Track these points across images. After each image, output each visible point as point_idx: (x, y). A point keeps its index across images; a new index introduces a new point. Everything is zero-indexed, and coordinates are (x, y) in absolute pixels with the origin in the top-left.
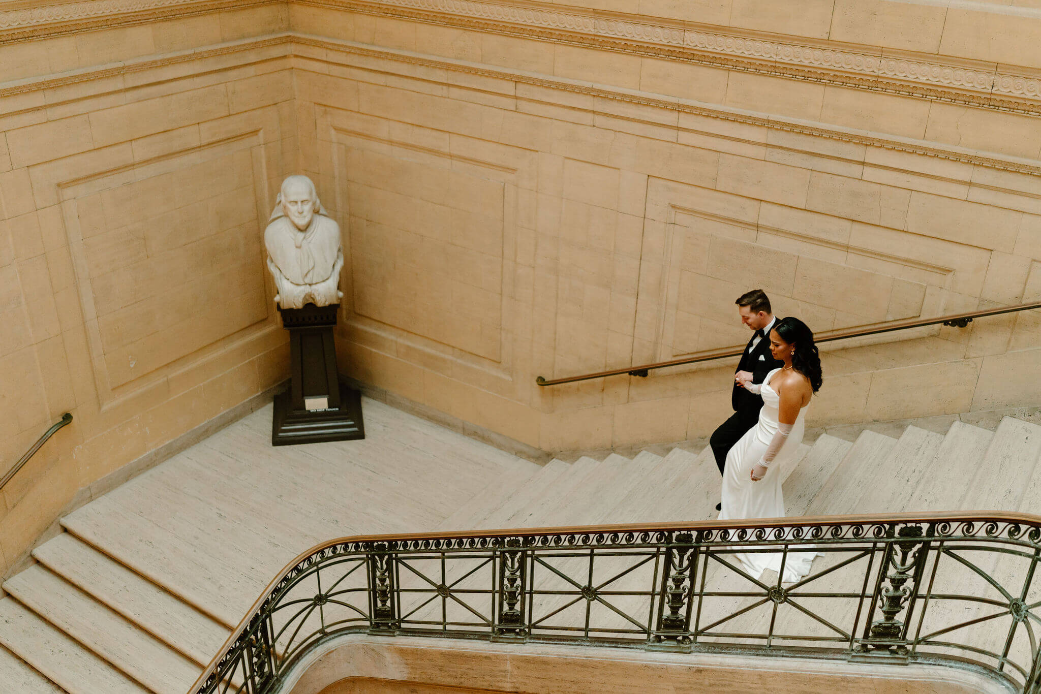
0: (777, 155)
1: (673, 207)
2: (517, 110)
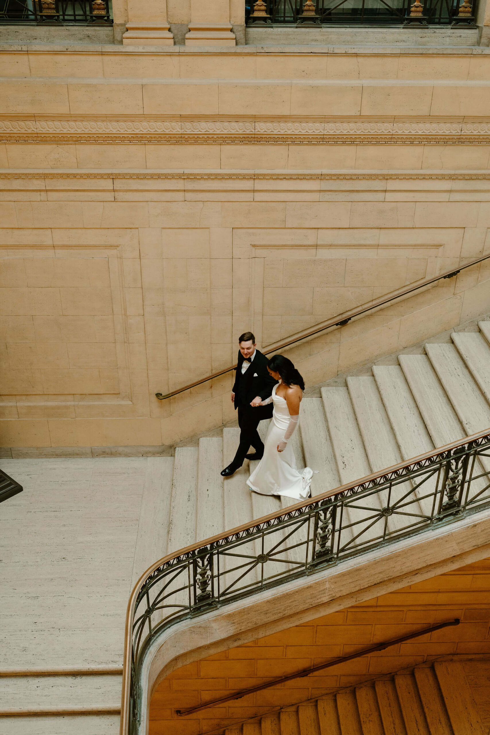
0: (327, 197)
1: (254, 246)
2: (115, 200)
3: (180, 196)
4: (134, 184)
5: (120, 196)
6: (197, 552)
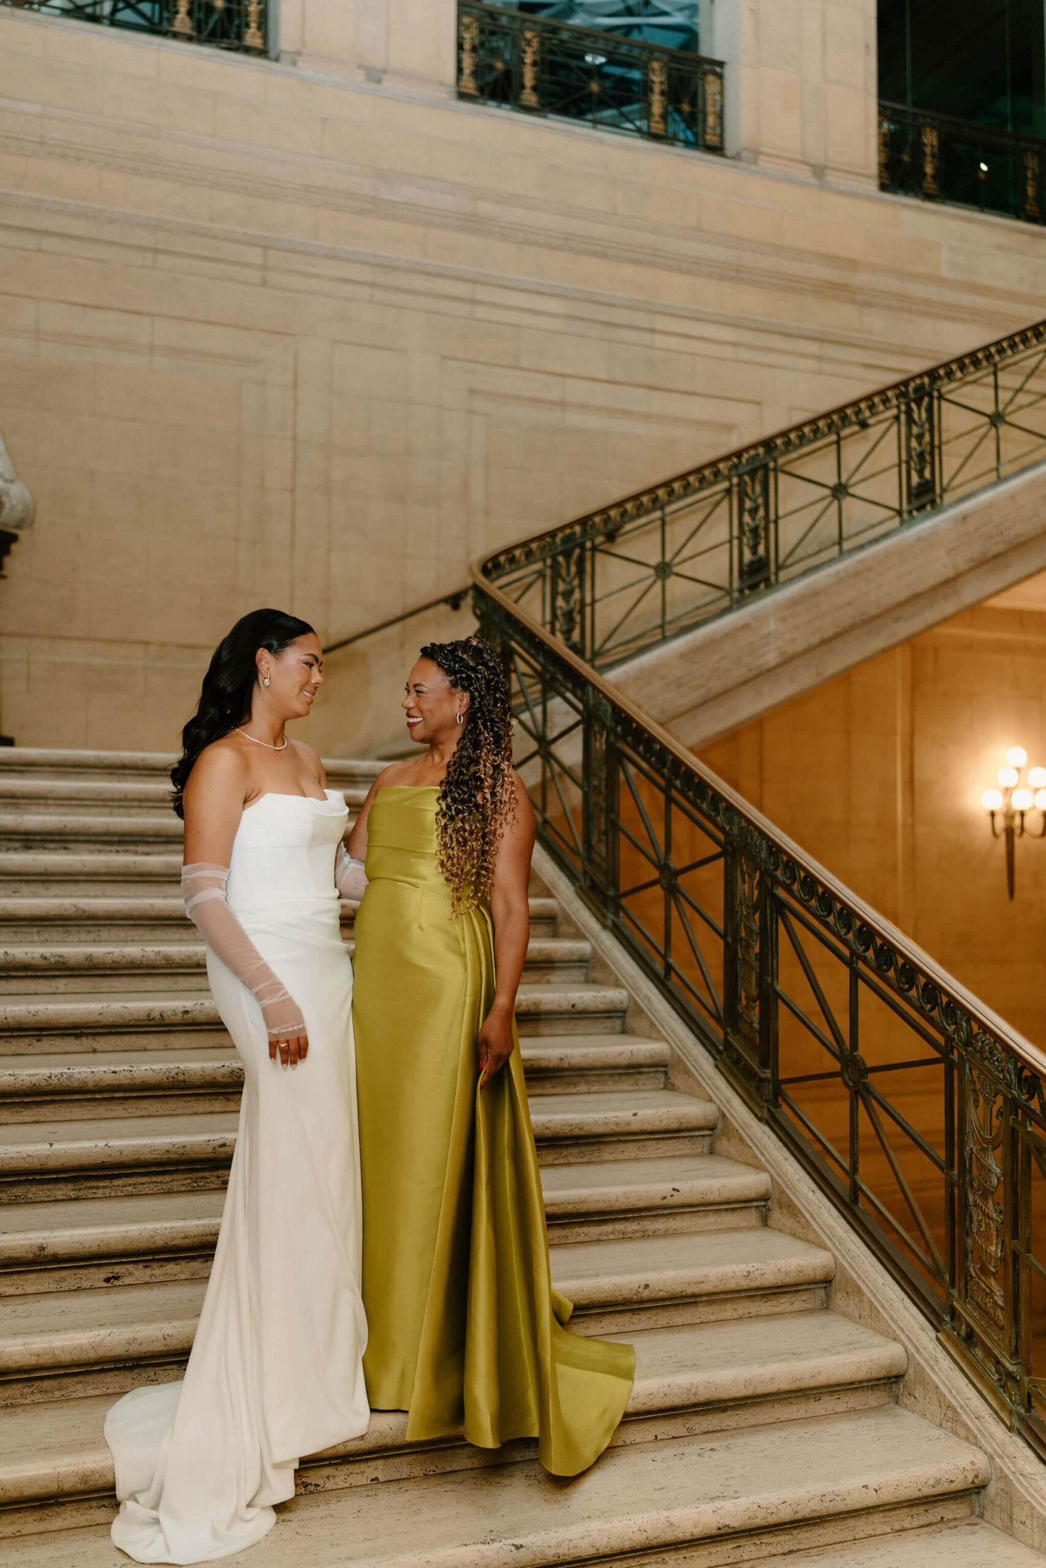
0: (579, 327)
1: (472, 392)
2: (264, 284)
3: (365, 292)
4: (297, 262)
5: (274, 278)
6: (558, 540)
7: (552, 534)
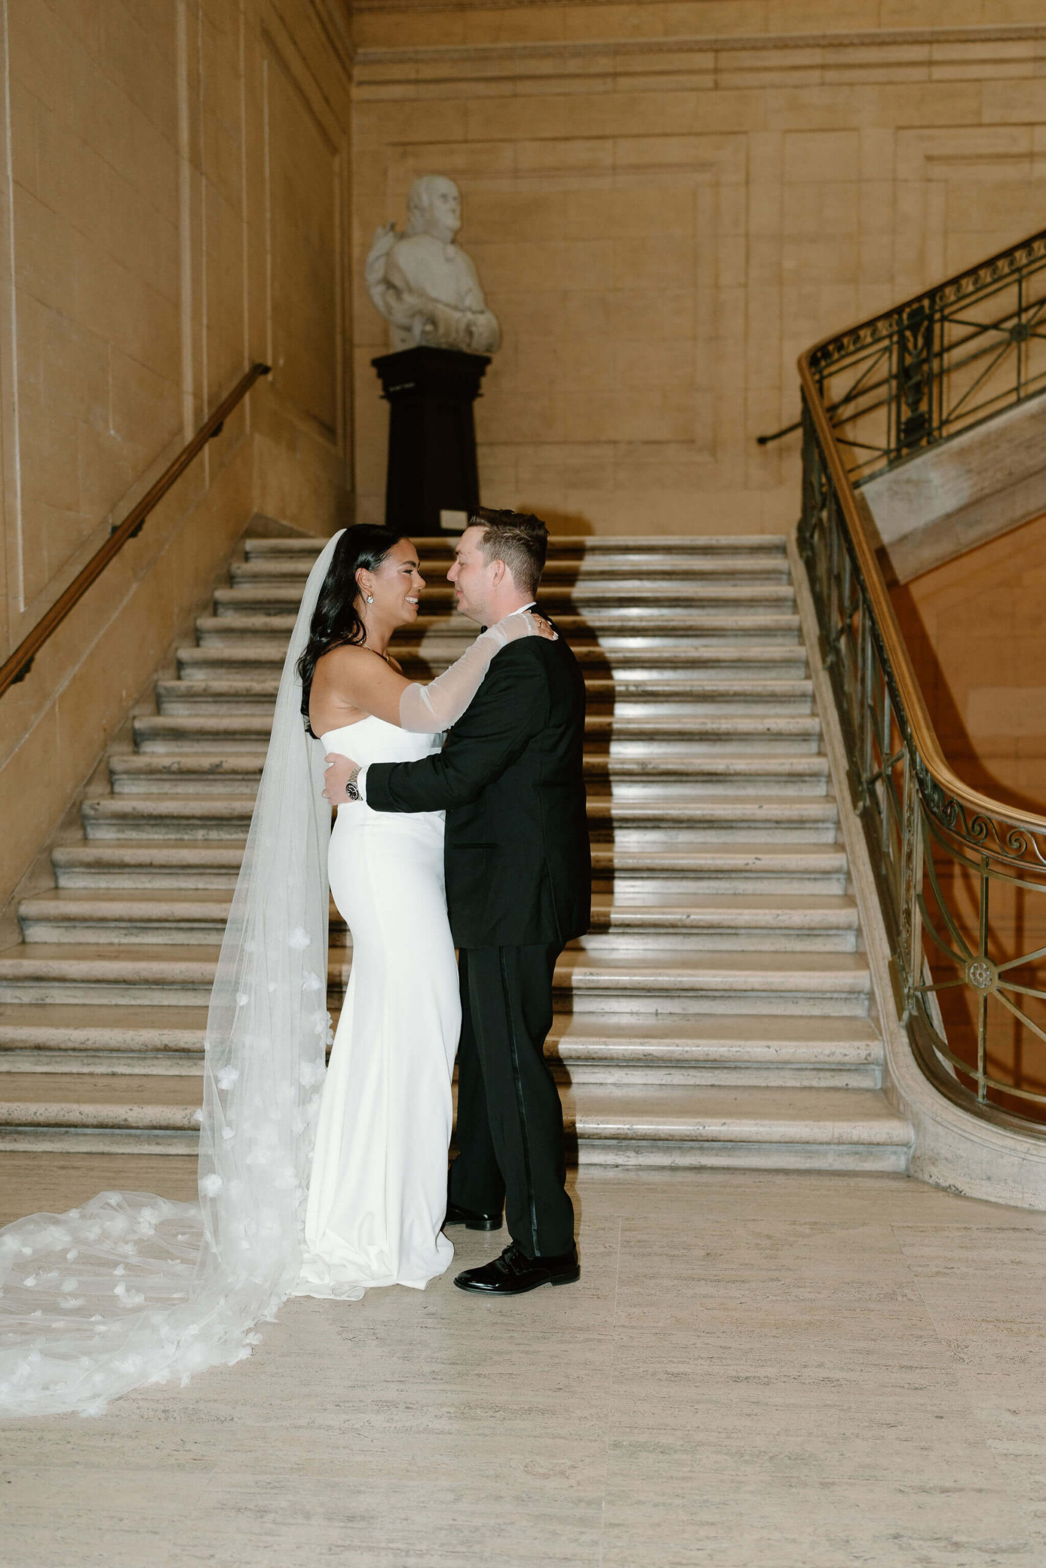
1: (929, 158)
2: (716, 87)
3: (815, 75)
4: (747, 59)
5: (726, 79)
6: (905, 316)
7: (899, 310)
